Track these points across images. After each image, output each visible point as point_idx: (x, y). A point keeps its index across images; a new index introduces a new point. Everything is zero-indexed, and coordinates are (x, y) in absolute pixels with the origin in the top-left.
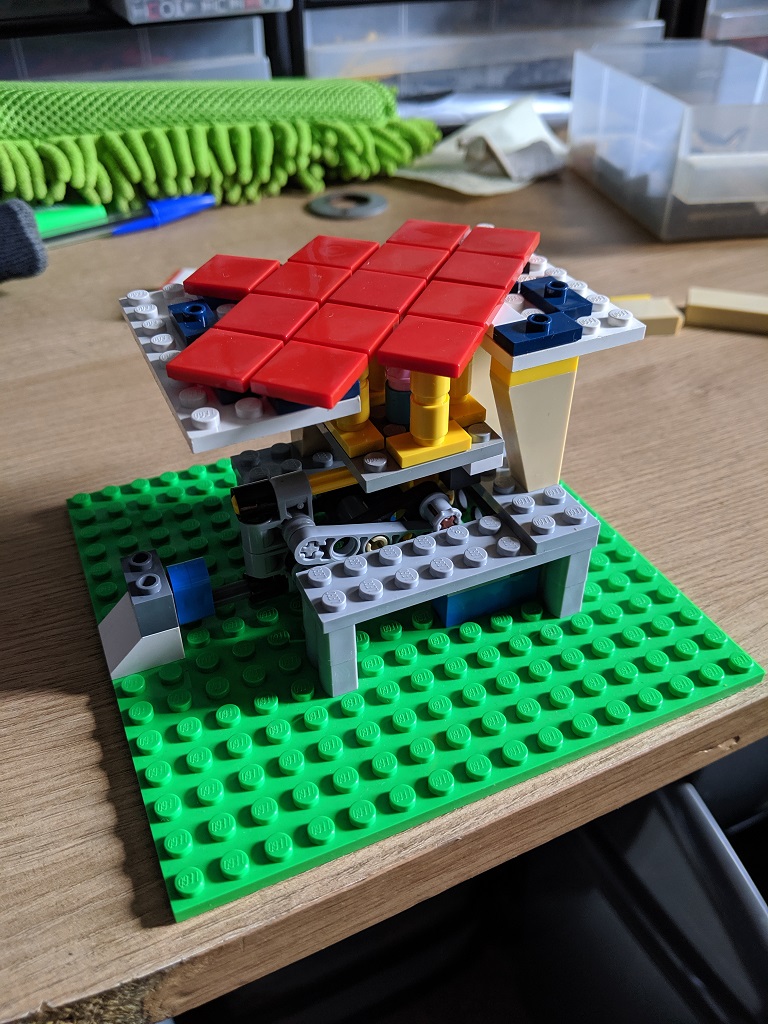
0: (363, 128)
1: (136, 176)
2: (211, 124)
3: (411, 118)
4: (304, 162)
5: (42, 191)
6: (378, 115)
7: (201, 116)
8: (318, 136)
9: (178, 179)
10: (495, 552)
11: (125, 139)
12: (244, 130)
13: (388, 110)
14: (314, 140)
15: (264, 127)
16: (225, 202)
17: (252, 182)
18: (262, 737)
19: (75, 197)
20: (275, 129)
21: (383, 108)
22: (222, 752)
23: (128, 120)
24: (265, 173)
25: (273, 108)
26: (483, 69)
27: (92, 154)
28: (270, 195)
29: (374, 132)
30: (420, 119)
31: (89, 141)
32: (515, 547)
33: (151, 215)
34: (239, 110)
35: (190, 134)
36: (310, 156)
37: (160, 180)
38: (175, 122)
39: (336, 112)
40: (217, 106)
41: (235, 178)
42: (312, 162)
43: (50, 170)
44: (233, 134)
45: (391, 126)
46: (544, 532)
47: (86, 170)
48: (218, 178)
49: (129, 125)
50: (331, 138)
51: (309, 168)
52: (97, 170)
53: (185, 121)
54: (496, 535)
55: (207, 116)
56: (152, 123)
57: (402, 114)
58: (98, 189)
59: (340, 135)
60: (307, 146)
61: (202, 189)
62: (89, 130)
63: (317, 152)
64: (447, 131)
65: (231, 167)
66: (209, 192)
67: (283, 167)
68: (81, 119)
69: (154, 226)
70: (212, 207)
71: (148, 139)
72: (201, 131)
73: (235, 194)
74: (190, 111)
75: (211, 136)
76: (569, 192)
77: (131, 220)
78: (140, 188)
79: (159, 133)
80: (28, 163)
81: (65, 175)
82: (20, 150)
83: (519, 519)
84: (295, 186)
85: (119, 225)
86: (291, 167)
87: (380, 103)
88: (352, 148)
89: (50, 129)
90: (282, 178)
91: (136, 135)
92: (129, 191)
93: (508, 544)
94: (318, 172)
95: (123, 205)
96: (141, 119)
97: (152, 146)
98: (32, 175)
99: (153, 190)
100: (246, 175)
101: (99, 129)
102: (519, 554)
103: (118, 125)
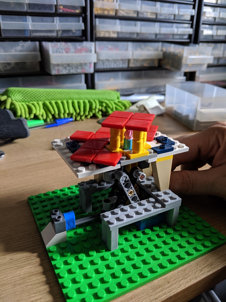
0: (112, 102)
1: (53, 112)
2: (73, 100)
3: (124, 100)
4: (97, 110)
5: (28, 116)
6: (116, 99)
7: (71, 98)
8: (100, 104)
9: (64, 114)
10: (155, 207)
11: (50, 103)
12: (81, 102)
13: (118, 98)
14: (100, 105)
15: (87, 101)
16: (76, 120)
17: (83, 115)
18: (92, 263)
19: (36, 118)
20: (89, 102)
21: (117, 97)
22: (81, 267)
23: (51, 98)
24: (87, 113)
25: (89, 97)
26: (140, 88)
27: (42, 106)
28: (87, 119)
29: (115, 103)
30: (126, 100)
31: (41, 103)
32: (160, 206)
33: (56, 123)
34: (80, 97)
35: (68, 103)
36: (99, 109)
37: (59, 114)
38: (64, 99)
39: (105, 98)
40: (75, 96)
41: (79, 114)
42: (99, 110)
43: (30, 111)
44: (79, 103)
45: (119, 102)
46: (167, 201)
47: (40, 111)
48: (74, 114)
49: (52, 100)
50: (104, 105)
51: (98, 112)
52: (42, 111)
53: (66, 99)
54: (154, 203)
55: (72, 98)
56: (58, 99)
57: (122, 99)
58: (42, 116)
59: (106, 104)
60: (98, 106)
61: (70, 117)
62: (41, 101)
63: (100, 108)
64: (133, 103)
65: (78, 111)
66: (71, 117)
67: (92, 111)
68: (39, 98)
69: (57, 126)
70: (72, 121)
71: (56, 103)
72: (70, 102)
73: (78, 118)
74: (68, 97)
75: (73, 103)
76: (166, 118)
77: (51, 124)
78: (53, 116)
79: (59, 102)
80: (24, 108)
81: (34, 112)
82: (22, 105)
83: (160, 198)
84: (94, 116)
85: (47, 125)
86: (94, 112)
87: (116, 96)
88: (109, 107)
89: (31, 100)
90: (91, 114)
91: (53, 102)
92: (51, 117)
93: (158, 205)
94: (100, 113)
95: (48, 120)
96: (55, 98)
97: (57, 105)
98: (25, 111)
99: (57, 116)
100: (82, 113)
101: (44, 101)
102: (161, 208)
103: (49, 100)
